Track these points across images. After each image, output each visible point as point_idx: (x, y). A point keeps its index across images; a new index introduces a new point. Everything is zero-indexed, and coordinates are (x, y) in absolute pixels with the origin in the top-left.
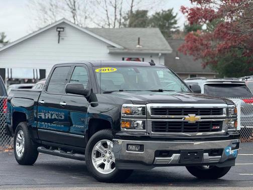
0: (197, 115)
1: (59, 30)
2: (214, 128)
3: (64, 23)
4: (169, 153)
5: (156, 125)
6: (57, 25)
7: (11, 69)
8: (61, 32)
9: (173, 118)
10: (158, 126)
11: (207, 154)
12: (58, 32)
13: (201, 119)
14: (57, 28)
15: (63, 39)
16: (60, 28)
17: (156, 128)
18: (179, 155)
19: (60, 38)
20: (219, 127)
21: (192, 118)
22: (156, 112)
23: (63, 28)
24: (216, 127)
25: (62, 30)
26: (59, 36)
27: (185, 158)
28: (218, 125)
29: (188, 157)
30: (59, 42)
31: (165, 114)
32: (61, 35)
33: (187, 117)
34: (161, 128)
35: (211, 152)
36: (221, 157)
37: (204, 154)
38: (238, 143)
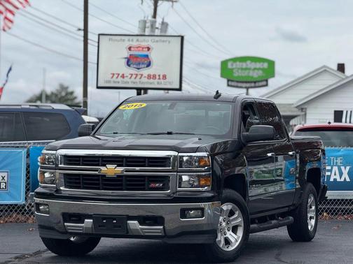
0: (119, 166)
4: (79, 218)
5: (70, 179)
7: (351, 112)
11: (136, 222)
17: (70, 183)
18: (92, 221)
20: (161, 185)
21: (111, 170)
22: (70, 160)
27: (99, 226)
29: (104, 225)
31: (79, 165)
33: (103, 168)
34: (76, 183)
35: (143, 220)
36: (164, 228)
37: (129, 222)
38: (202, 209)
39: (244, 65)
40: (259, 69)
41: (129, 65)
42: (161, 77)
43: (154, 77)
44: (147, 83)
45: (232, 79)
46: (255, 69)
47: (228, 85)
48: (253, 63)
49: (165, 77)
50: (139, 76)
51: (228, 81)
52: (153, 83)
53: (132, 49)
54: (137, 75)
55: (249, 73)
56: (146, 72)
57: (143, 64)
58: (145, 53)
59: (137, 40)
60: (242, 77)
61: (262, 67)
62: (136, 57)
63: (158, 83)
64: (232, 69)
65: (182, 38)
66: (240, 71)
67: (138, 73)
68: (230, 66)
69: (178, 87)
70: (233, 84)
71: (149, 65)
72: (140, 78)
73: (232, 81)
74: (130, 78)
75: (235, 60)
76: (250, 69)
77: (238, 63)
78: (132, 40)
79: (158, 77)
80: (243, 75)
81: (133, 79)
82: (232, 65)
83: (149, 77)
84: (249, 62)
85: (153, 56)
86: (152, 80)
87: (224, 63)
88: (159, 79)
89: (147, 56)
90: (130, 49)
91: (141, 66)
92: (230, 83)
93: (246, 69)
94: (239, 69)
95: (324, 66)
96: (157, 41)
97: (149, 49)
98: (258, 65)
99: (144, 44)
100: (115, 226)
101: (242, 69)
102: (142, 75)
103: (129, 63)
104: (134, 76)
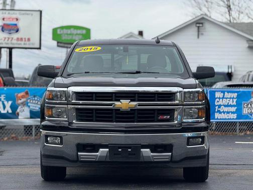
1: (198, 25)
2: (160, 117)
3: (203, 18)
4: (94, 148)
5: (81, 113)
6: (196, 21)
8: (200, 28)
9: (104, 105)
10: (83, 114)
11: (148, 150)
12: (197, 28)
13: (139, 106)
14: (197, 23)
15: (202, 34)
16: (199, 23)
17: (81, 116)
18: (108, 150)
19: (200, 33)
20: (168, 117)
21: (124, 104)
23: (202, 24)
24: (165, 117)
25: (201, 25)
26: (199, 31)
27: (115, 154)
28: (167, 114)
29: (119, 153)
30: (198, 37)
31: (92, 100)
32: (200, 30)
33: (117, 103)
34: (87, 117)
35: (155, 148)
36: (172, 154)
37: (142, 150)
38: (203, 138)
39: (69, 32)
40: (80, 34)
41: (3, 31)
42: (27, 40)
43: (21, 39)
44: (17, 44)
45: (60, 41)
46: (77, 34)
47: (58, 46)
48: (75, 30)
49: (29, 40)
50: (10, 39)
51: (58, 43)
52: (21, 44)
53: (5, 19)
54: (9, 38)
55: (72, 37)
56: (15, 36)
57: (13, 30)
58: (15, 22)
59: (9, 13)
60: (68, 40)
61: (81, 33)
62: (8, 25)
63: (24, 44)
64: (60, 35)
65: (41, 12)
66: (66, 35)
67: (10, 37)
68: (59, 32)
69: (38, 46)
70: (61, 45)
71: (17, 31)
72: (12, 40)
73: (61, 43)
74: (5, 40)
75: (62, 28)
76: (73, 34)
77: (64, 30)
78: (5, 13)
79: (24, 40)
80: (69, 39)
81: (6, 41)
82: (60, 31)
83: (18, 39)
84: (72, 29)
85: (20, 25)
86: (19, 42)
87: (55, 30)
88: (25, 41)
89: (16, 25)
90: (3, 19)
91: (12, 31)
92: (59, 44)
93: (70, 34)
94: (65, 34)
95: (131, 33)
96: (23, 14)
97: (17, 20)
98: (79, 32)
99: (14, 16)
100: (130, 154)
101: (67, 34)
102: (12, 38)
103: (3, 30)
104: (7, 39)
